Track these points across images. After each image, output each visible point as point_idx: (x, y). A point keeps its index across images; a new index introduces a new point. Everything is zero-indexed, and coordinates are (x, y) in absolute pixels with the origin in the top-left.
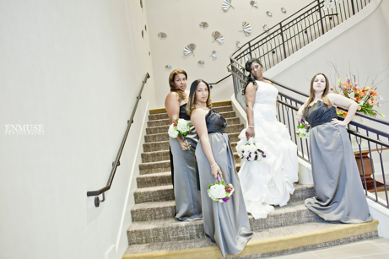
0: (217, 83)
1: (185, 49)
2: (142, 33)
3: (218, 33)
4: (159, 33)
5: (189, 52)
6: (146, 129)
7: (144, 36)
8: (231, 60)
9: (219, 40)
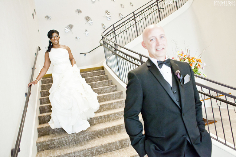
0: (89, 52)
1: (66, 29)
2: (33, 15)
3: (89, 17)
4: (46, 16)
5: (68, 30)
6: (41, 92)
7: (34, 17)
8: (102, 37)
9: (89, 22)
